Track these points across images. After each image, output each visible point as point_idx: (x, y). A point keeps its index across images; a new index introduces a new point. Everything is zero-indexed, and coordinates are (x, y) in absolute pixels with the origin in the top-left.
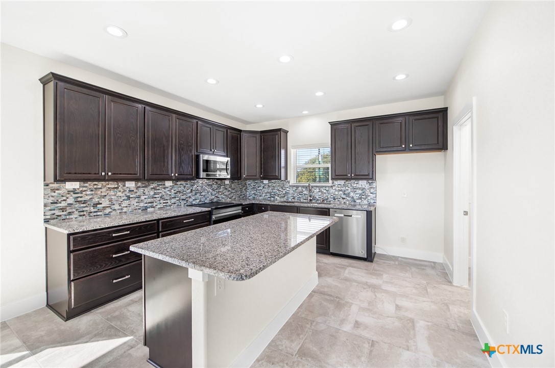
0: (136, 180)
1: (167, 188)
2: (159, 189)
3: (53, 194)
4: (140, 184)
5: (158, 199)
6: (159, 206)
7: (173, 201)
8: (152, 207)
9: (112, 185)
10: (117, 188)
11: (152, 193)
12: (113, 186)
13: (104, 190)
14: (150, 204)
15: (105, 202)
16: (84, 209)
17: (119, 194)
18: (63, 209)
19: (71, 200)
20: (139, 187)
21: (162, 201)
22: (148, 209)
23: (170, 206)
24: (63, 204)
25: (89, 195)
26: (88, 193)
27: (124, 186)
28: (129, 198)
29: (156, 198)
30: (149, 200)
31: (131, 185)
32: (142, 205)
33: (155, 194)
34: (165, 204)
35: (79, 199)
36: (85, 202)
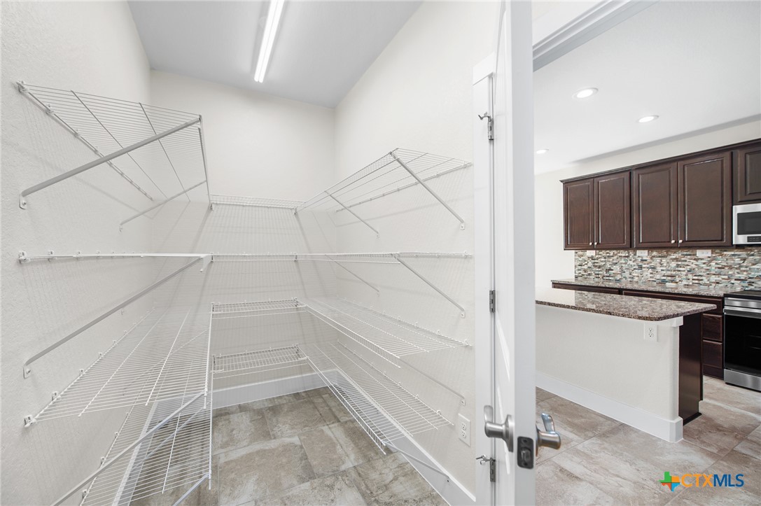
0: (650, 249)
1: (702, 259)
2: (686, 261)
3: (580, 259)
4: (655, 253)
5: (684, 273)
6: (685, 282)
7: (713, 279)
8: (672, 281)
9: (623, 253)
10: (628, 257)
11: (673, 264)
12: (623, 255)
13: (615, 257)
14: (670, 278)
15: (616, 269)
16: (600, 273)
17: (631, 263)
18: (585, 271)
19: (590, 264)
20: (654, 257)
21: (690, 276)
22: (667, 284)
23: (705, 284)
24: (586, 267)
25: (602, 261)
26: (603, 259)
27: (635, 255)
28: (641, 267)
29: (679, 271)
30: (669, 273)
31: (643, 254)
32: (658, 277)
33: (678, 266)
34: (697, 282)
35: (596, 264)
36: (599, 267)
